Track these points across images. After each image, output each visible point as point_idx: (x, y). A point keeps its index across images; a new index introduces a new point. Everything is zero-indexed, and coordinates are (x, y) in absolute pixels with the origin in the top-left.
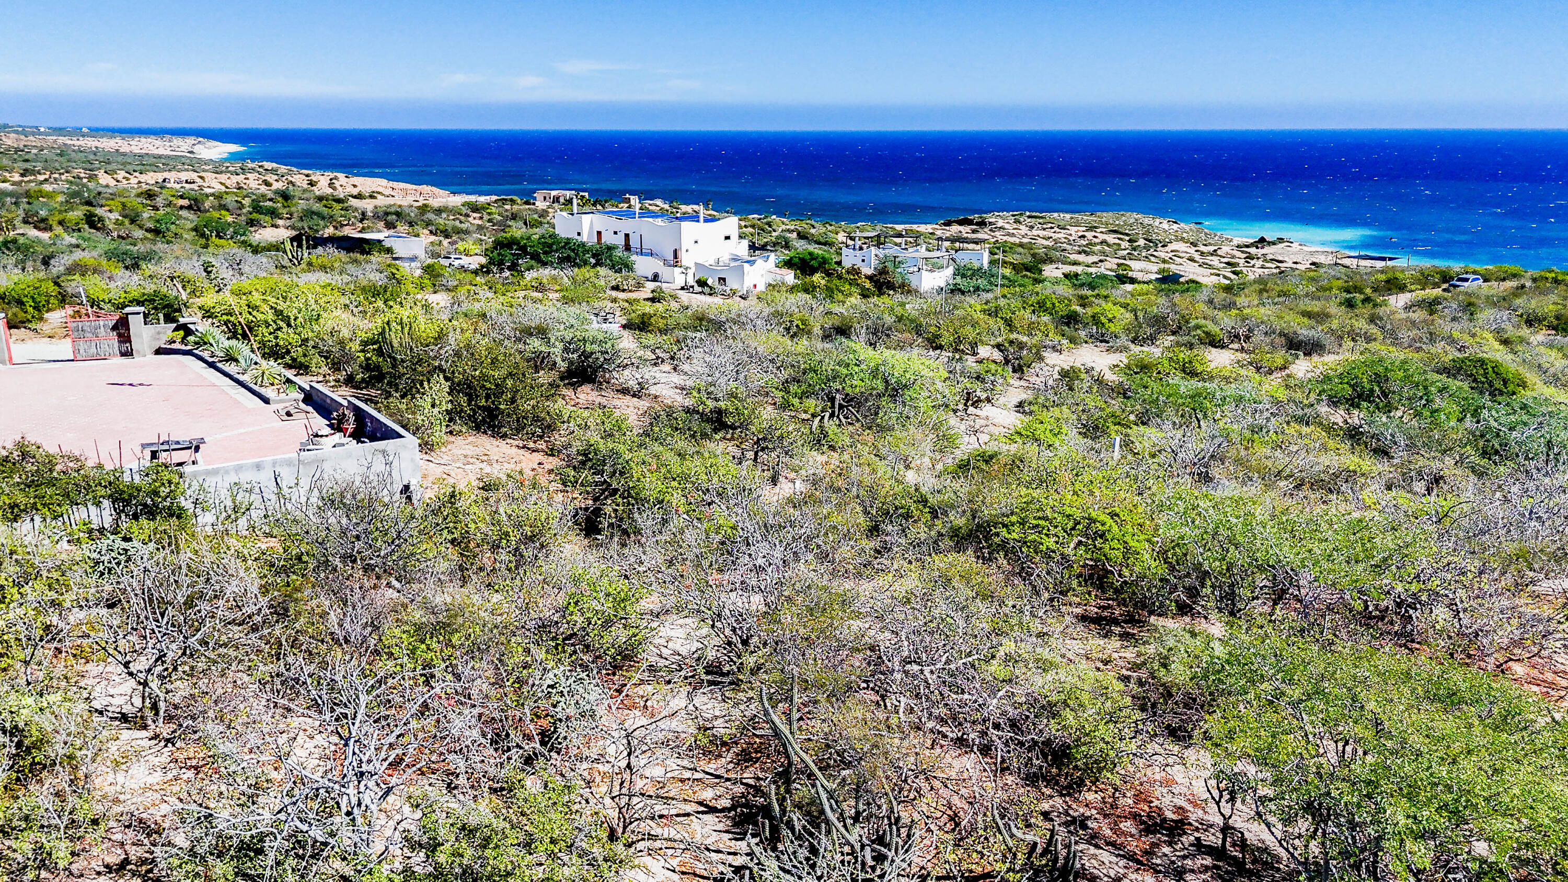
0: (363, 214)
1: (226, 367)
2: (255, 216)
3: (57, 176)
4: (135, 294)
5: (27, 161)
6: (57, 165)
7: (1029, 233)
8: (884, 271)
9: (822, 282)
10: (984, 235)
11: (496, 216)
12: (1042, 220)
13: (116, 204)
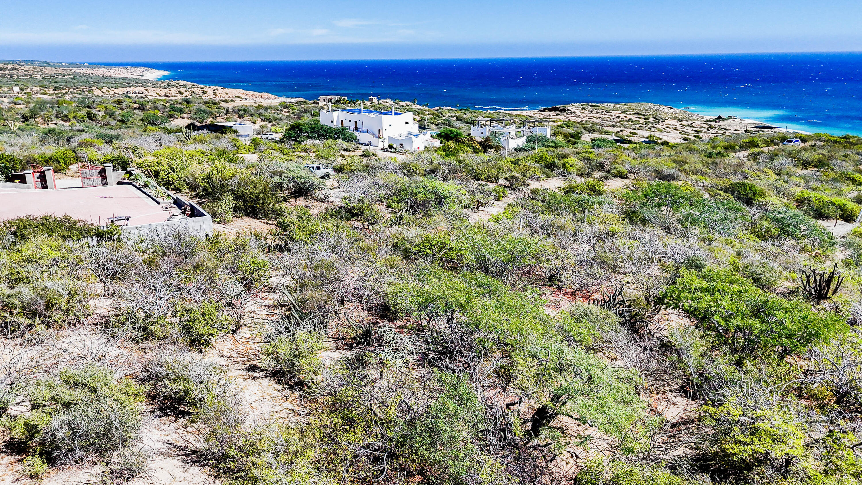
0: (227, 111)
1: (145, 190)
2: (172, 112)
3: (72, 90)
4: (109, 157)
5: (56, 82)
6: (72, 84)
7: (589, 115)
8: (487, 139)
9: (453, 145)
10: (562, 117)
11: (296, 111)
12: (597, 108)
13: (102, 107)
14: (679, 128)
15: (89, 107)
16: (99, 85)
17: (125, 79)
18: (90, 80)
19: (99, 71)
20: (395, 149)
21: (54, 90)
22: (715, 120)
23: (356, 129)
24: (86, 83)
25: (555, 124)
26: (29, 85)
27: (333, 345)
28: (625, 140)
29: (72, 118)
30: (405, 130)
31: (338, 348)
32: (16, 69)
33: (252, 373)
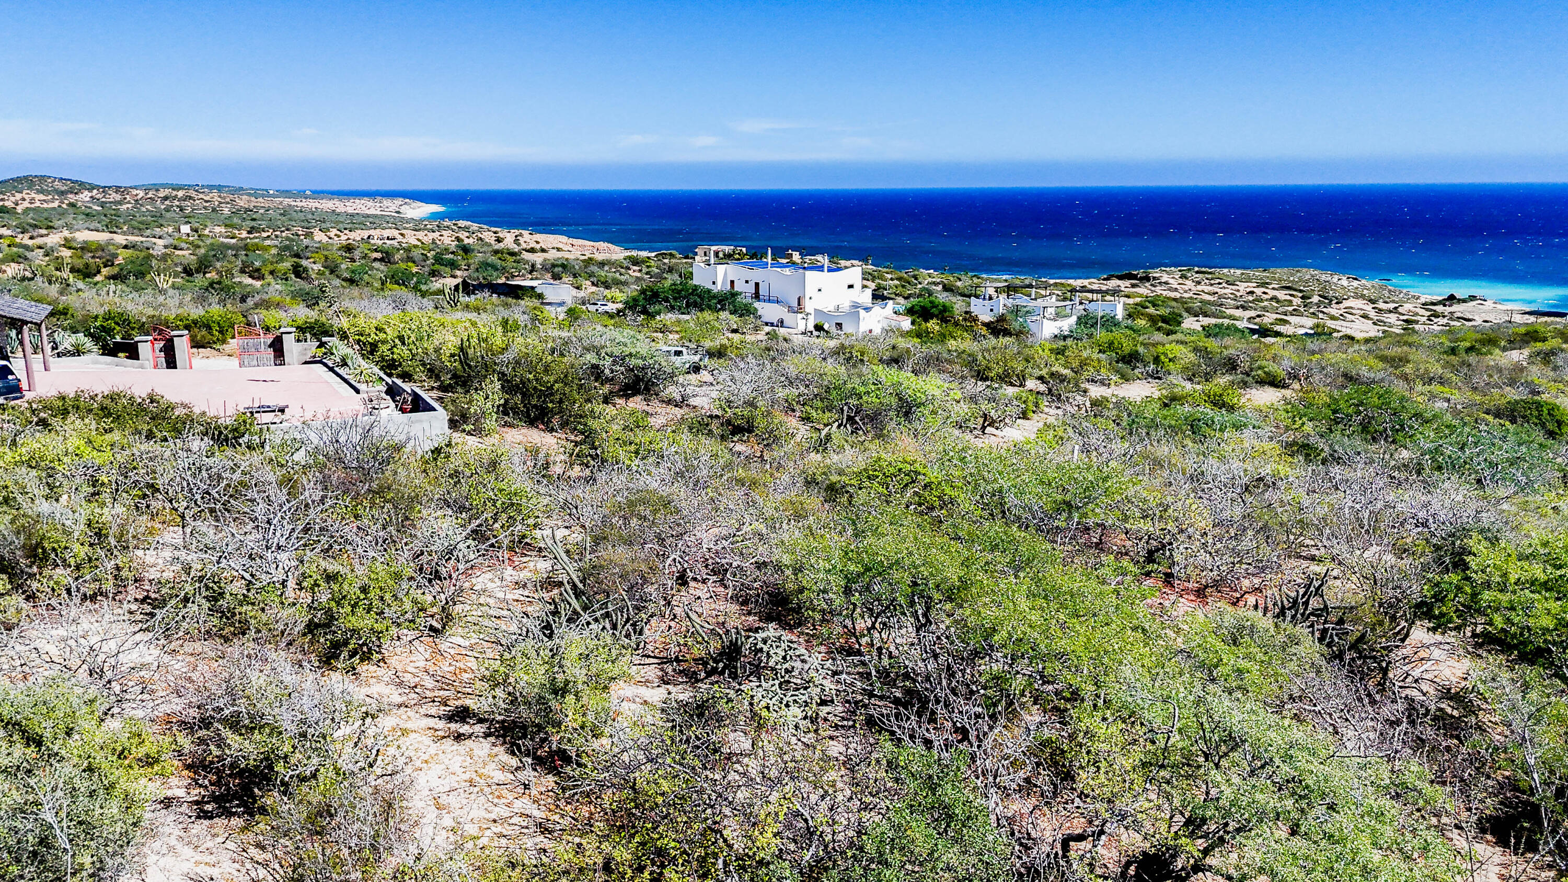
0: (533, 266)
2: (437, 267)
3: (278, 233)
5: (254, 220)
6: (279, 223)
7: (1193, 288)
8: (1001, 319)
9: (937, 328)
10: (1144, 290)
11: (654, 269)
12: (1210, 276)
13: (319, 257)
14: (1372, 314)
15: (297, 256)
16: (324, 225)
17: (368, 216)
18: (310, 216)
19: (327, 205)
20: (827, 332)
21: (249, 232)
22: (1442, 303)
23: (757, 296)
24: (303, 221)
25: (1131, 301)
26: (209, 224)
27: (652, 672)
28: (1268, 330)
29: (267, 273)
30: (845, 299)
31: (664, 681)
32: (191, 198)
33: (458, 725)
